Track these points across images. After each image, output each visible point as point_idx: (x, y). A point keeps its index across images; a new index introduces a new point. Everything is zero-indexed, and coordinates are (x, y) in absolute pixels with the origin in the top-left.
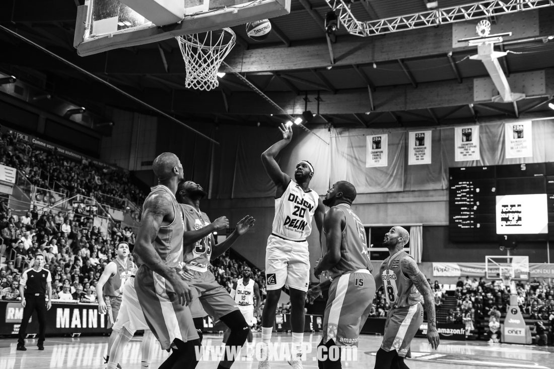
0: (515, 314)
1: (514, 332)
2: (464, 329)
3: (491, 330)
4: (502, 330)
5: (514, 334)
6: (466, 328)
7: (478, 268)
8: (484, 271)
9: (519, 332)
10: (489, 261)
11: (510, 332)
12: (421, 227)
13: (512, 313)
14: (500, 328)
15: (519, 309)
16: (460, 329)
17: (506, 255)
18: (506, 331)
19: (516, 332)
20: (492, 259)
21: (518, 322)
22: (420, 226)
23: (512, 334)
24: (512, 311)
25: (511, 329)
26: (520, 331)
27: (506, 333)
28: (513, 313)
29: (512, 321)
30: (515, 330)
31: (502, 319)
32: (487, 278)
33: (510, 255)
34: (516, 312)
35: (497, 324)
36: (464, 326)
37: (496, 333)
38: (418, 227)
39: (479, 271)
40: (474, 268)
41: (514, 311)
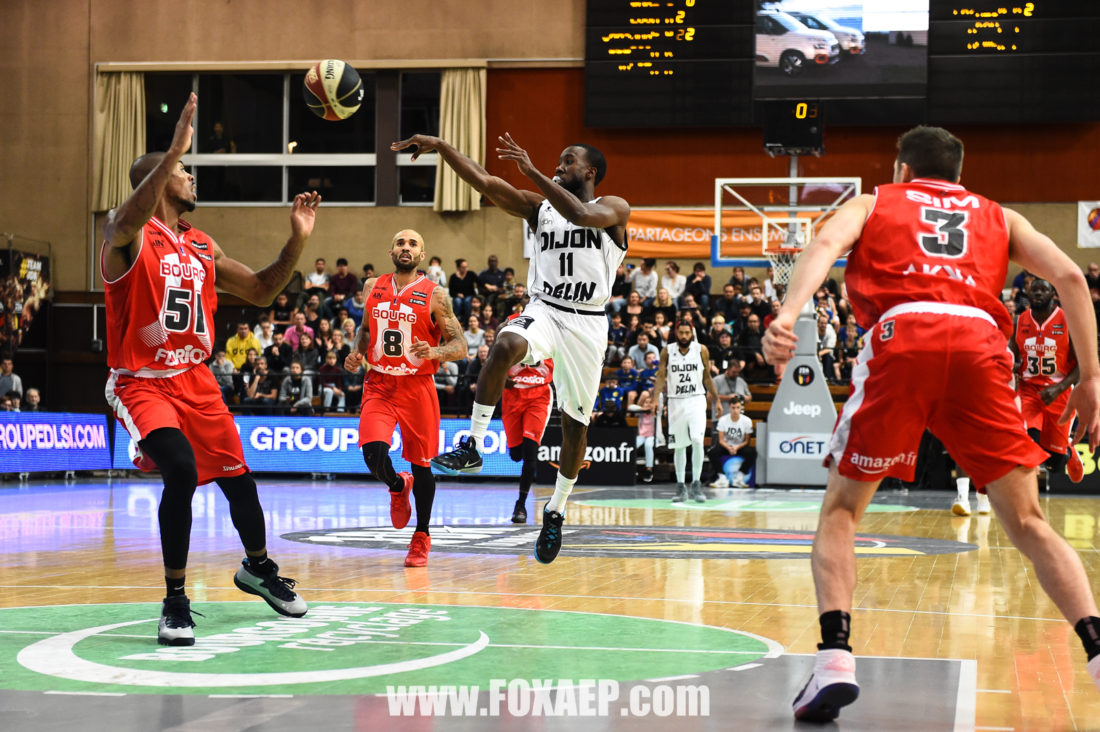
0: (805, 384)
1: (799, 447)
2: (632, 443)
3: (724, 442)
4: (759, 442)
5: (799, 454)
6: (639, 441)
7: (683, 226)
8: (706, 236)
9: (815, 447)
10: (727, 200)
11: (787, 447)
12: (483, 74)
13: (797, 380)
14: (753, 435)
15: (819, 368)
16: (617, 447)
17: (788, 175)
18: (775, 446)
19: (807, 448)
20: (736, 188)
21: (813, 410)
22: (477, 69)
23: (791, 455)
24: (796, 374)
25: (791, 437)
26: (820, 444)
27: (774, 452)
28: (801, 380)
29: (794, 409)
30: (805, 441)
31: (759, 406)
32: (719, 258)
33: (799, 176)
34: (810, 378)
35: (745, 423)
36: (630, 435)
37: (740, 453)
38: (471, 75)
39: (685, 236)
40: (671, 226)
41: (804, 376)
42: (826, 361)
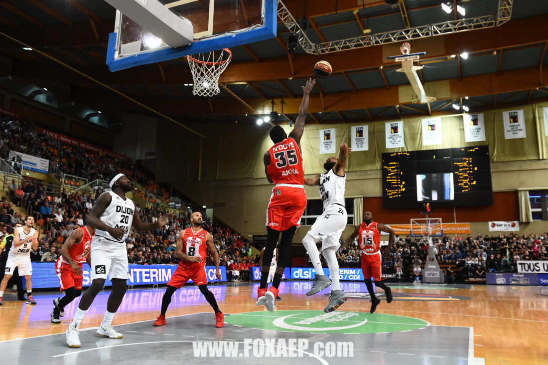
2: (396, 274)
3: (415, 274)
4: (423, 273)
6: (397, 273)
7: (404, 228)
8: (409, 230)
10: (413, 223)
11: (429, 274)
12: (362, 199)
14: (421, 272)
15: (435, 258)
16: (392, 274)
17: (425, 218)
18: (426, 274)
19: (433, 275)
20: (415, 221)
21: (434, 267)
22: (361, 198)
23: (430, 276)
24: (430, 259)
25: (430, 272)
26: (436, 274)
27: (426, 276)
29: (430, 266)
30: (433, 273)
31: (423, 266)
32: (412, 235)
33: (428, 218)
34: (433, 260)
35: (420, 269)
36: (395, 272)
37: (419, 276)
39: (405, 230)
40: (402, 228)
42: (436, 256)
